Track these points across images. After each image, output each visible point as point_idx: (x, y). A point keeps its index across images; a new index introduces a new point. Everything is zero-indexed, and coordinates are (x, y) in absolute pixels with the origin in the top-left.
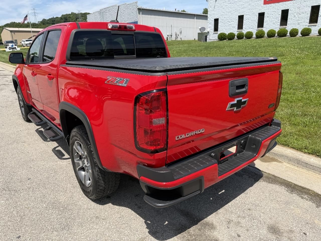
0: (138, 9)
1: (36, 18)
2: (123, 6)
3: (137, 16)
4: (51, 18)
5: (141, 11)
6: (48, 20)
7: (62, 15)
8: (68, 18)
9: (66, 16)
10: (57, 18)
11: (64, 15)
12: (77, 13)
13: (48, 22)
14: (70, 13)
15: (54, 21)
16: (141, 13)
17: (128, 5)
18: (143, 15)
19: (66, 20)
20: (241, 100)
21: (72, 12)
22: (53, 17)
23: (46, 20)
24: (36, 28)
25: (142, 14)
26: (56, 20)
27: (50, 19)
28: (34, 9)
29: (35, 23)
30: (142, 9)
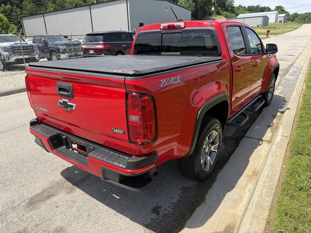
20: (67, 102)
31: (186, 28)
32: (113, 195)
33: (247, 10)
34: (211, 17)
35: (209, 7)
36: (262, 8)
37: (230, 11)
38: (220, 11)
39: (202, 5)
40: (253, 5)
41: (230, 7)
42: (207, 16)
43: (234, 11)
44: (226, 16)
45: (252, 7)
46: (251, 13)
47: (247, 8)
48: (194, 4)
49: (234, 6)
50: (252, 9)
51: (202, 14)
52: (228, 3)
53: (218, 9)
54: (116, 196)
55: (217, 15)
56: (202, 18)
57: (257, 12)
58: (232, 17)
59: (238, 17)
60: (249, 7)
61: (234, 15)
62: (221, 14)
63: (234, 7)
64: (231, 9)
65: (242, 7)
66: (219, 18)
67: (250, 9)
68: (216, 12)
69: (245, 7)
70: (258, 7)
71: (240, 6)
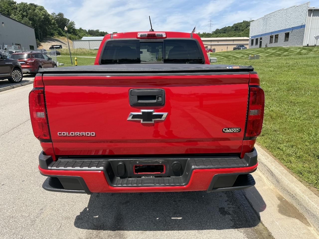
0: (309, 10)
1: (211, 29)
2: (291, 9)
3: (306, 19)
4: (224, 27)
5: (312, 12)
6: (221, 30)
7: (234, 24)
8: (239, 26)
9: (237, 25)
10: (229, 27)
11: (236, 24)
12: (248, 21)
13: (221, 31)
14: (242, 22)
15: (226, 30)
16: (312, 14)
17: (297, 8)
18: (315, 16)
19: (237, 29)
20: (151, 113)
21: (244, 21)
22: (226, 27)
23: (219, 30)
24: (209, 37)
25: (313, 16)
26: (228, 29)
27: (222, 29)
28: (211, 21)
29: (209, 33)
30: (314, 10)
31: (168, 38)
32: (172, 218)
33: (88, 33)
34: (53, 38)
35: (49, 27)
36: (101, 32)
37: (72, 33)
38: (62, 32)
39: (40, 24)
40: (92, 29)
41: (71, 29)
42: (48, 36)
43: (77, 33)
44: (69, 37)
45: (92, 31)
46: (92, 36)
47: (88, 31)
48: (31, 22)
49: (75, 28)
50: (93, 33)
51: (42, 34)
52: (68, 25)
53: (59, 30)
54: (176, 218)
55: (60, 36)
56: (43, 38)
57: (98, 36)
58: (76, 39)
59: (82, 40)
60: (89, 31)
61: (77, 37)
62: (63, 36)
63: (75, 30)
64: (72, 31)
65: (83, 30)
66: (62, 39)
67: (91, 32)
68: (57, 33)
69: (85, 30)
70: (97, 31)
71: (81, 29)
